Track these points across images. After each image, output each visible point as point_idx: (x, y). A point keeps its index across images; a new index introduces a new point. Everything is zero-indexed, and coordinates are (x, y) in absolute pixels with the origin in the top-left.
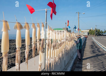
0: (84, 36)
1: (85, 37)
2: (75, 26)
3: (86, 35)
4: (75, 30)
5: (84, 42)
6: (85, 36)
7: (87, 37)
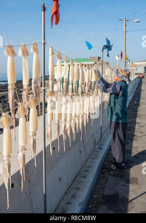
0: (136, 74)
1: (140, 77)
2: (108, 41)
3: (141, 73)
4: (108, 55)
5: (135, 88)
6: (139, 74)
7: (143, 77)
